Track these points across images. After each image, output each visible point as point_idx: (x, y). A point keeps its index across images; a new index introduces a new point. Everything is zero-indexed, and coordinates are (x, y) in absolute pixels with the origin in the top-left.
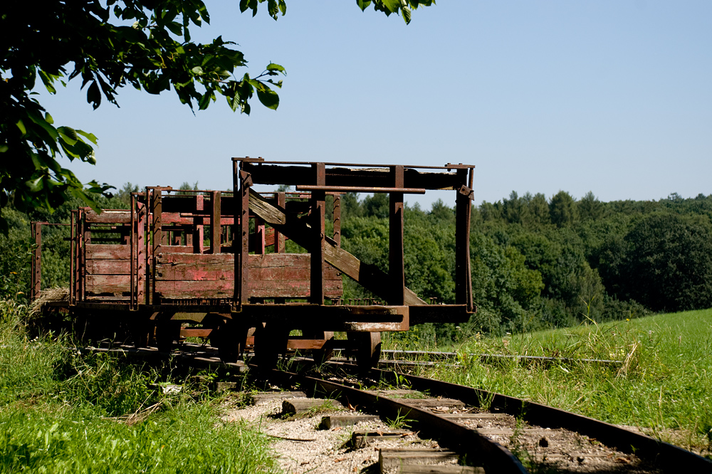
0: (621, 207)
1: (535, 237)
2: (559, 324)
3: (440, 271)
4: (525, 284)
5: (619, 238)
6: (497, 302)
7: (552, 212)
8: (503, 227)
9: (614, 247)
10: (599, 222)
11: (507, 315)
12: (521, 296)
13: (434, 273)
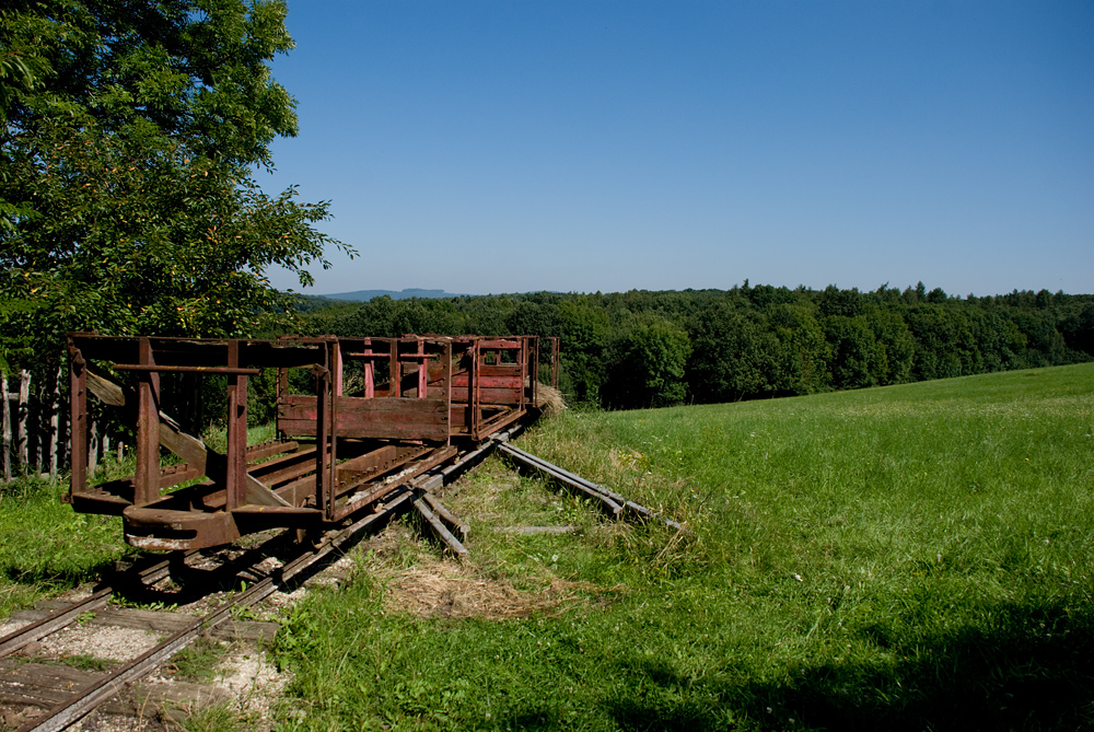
0: (1079, 298)
1: (1026, 314)
2: (1037, 365)
3: (967, 333)
4: (1017, 341)
5: (1076, 316)
6: (1000, 350)
7: (1037, 301)
8: (1007, 309)
9: (1072, 320)
10: (1065, 307)
11: (1005, 358)
12: (1014, 347)
13: (964, 334)
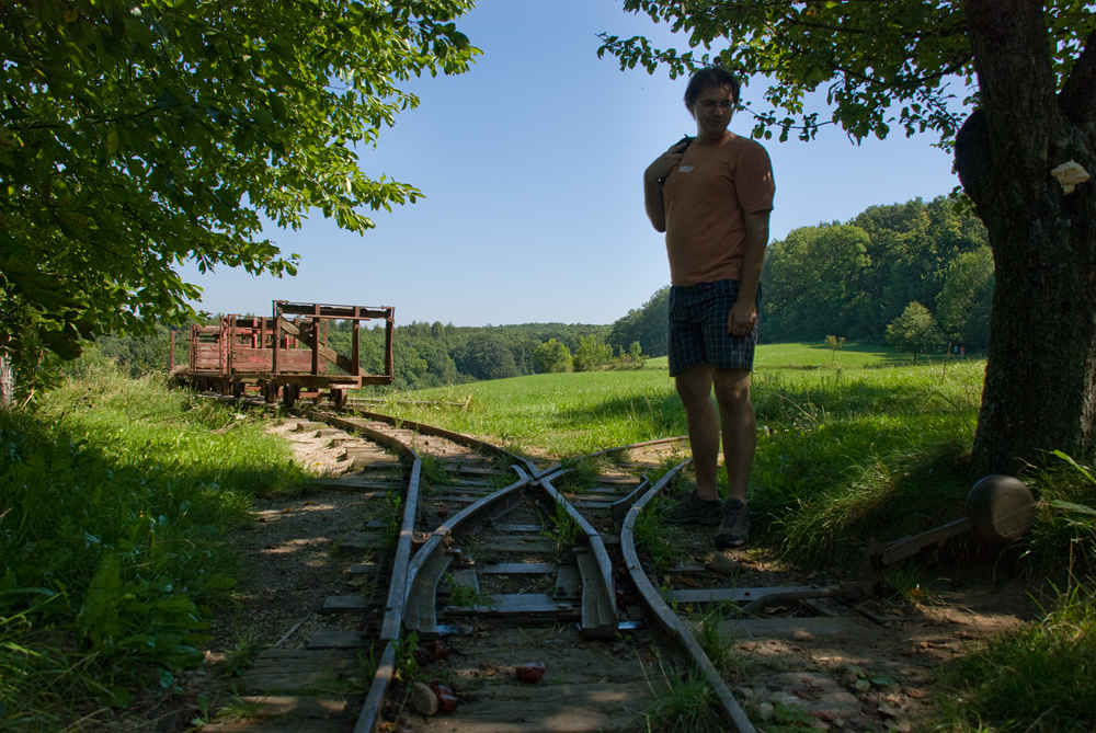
0: (465, 330)
1: (424, 343)
2: (434, 385)
3: (377, 360)
4: (419, 366)
5: (464, 344)
6: (405, 375)
7: (432, 331)
8: (409, 339)
9: (461, 349)
10: (454, 337)
11: (410, 382)
12: (416, 371)
13: (374, 361)
